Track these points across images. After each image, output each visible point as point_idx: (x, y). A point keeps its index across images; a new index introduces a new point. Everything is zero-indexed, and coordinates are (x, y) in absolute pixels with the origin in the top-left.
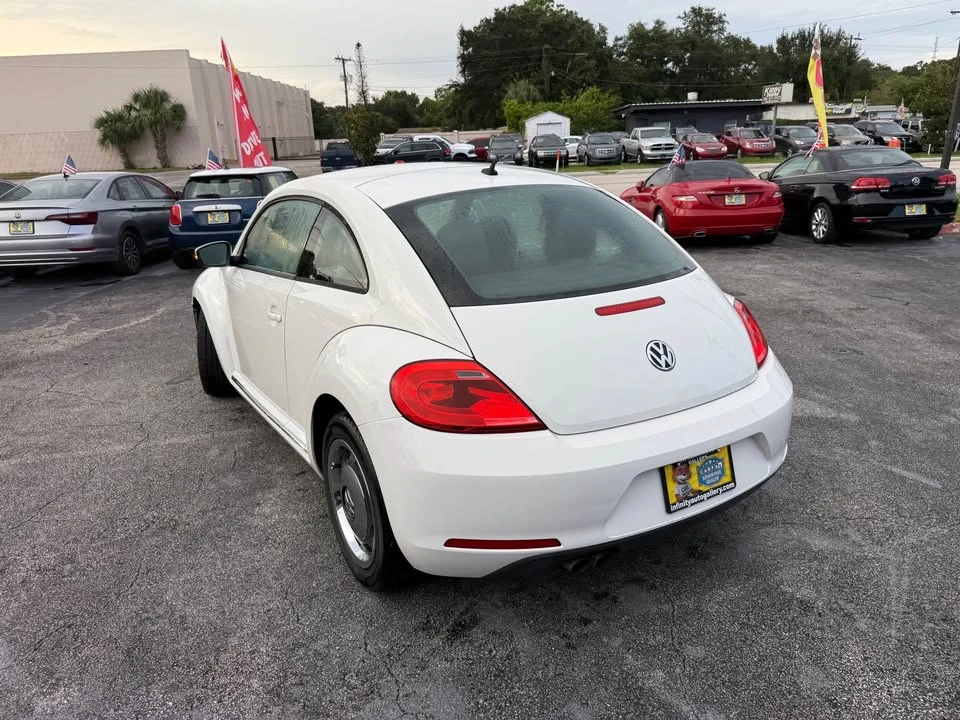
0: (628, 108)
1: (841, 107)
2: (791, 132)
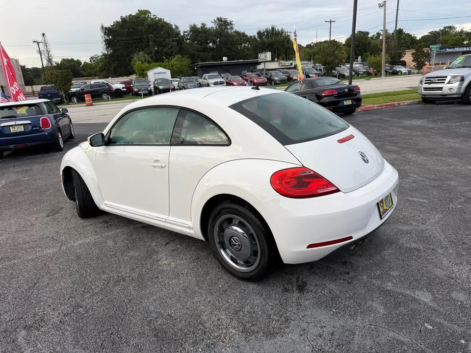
0: (198, 64)
1: (288, 62)
2: (272, 74)
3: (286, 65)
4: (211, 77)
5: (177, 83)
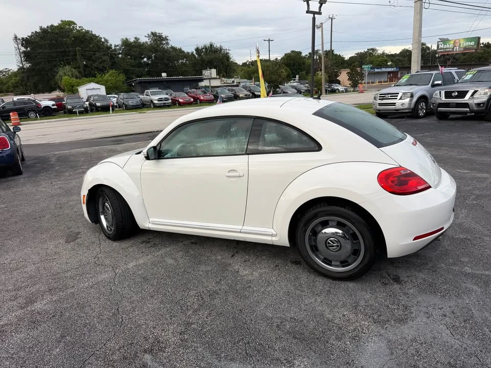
0: (136, 80)
1: (230, 79)
2: (218, 91)
3: (228, 83)
4: (154, 94)
5: (116, 99)
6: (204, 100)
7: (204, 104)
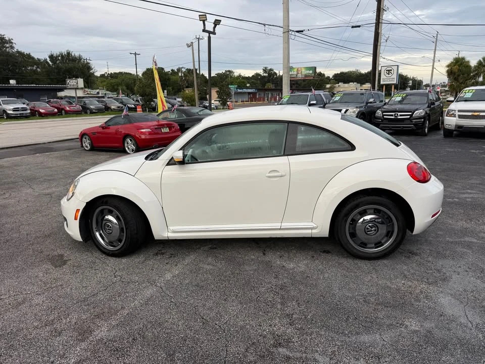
1: (94, 91)
2: (87, 102)
3: (92, 94)
4: (6, 103)
6: (69, 111)
7: (71, 115)
